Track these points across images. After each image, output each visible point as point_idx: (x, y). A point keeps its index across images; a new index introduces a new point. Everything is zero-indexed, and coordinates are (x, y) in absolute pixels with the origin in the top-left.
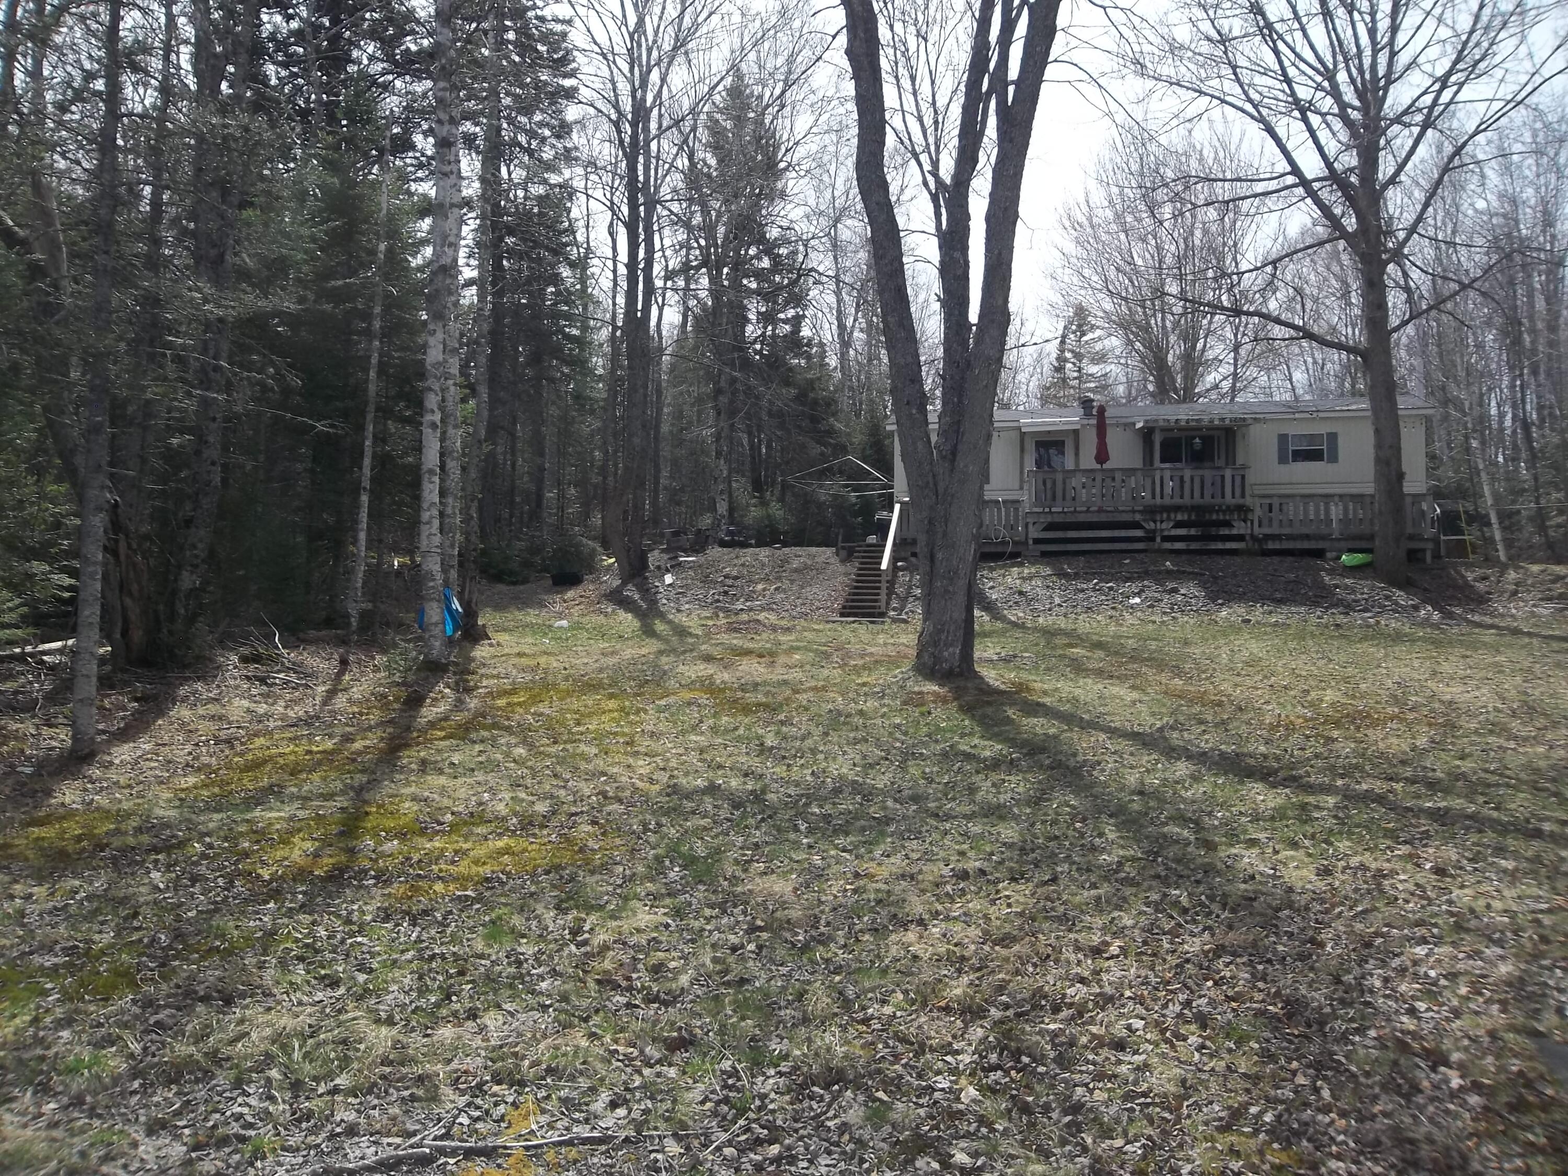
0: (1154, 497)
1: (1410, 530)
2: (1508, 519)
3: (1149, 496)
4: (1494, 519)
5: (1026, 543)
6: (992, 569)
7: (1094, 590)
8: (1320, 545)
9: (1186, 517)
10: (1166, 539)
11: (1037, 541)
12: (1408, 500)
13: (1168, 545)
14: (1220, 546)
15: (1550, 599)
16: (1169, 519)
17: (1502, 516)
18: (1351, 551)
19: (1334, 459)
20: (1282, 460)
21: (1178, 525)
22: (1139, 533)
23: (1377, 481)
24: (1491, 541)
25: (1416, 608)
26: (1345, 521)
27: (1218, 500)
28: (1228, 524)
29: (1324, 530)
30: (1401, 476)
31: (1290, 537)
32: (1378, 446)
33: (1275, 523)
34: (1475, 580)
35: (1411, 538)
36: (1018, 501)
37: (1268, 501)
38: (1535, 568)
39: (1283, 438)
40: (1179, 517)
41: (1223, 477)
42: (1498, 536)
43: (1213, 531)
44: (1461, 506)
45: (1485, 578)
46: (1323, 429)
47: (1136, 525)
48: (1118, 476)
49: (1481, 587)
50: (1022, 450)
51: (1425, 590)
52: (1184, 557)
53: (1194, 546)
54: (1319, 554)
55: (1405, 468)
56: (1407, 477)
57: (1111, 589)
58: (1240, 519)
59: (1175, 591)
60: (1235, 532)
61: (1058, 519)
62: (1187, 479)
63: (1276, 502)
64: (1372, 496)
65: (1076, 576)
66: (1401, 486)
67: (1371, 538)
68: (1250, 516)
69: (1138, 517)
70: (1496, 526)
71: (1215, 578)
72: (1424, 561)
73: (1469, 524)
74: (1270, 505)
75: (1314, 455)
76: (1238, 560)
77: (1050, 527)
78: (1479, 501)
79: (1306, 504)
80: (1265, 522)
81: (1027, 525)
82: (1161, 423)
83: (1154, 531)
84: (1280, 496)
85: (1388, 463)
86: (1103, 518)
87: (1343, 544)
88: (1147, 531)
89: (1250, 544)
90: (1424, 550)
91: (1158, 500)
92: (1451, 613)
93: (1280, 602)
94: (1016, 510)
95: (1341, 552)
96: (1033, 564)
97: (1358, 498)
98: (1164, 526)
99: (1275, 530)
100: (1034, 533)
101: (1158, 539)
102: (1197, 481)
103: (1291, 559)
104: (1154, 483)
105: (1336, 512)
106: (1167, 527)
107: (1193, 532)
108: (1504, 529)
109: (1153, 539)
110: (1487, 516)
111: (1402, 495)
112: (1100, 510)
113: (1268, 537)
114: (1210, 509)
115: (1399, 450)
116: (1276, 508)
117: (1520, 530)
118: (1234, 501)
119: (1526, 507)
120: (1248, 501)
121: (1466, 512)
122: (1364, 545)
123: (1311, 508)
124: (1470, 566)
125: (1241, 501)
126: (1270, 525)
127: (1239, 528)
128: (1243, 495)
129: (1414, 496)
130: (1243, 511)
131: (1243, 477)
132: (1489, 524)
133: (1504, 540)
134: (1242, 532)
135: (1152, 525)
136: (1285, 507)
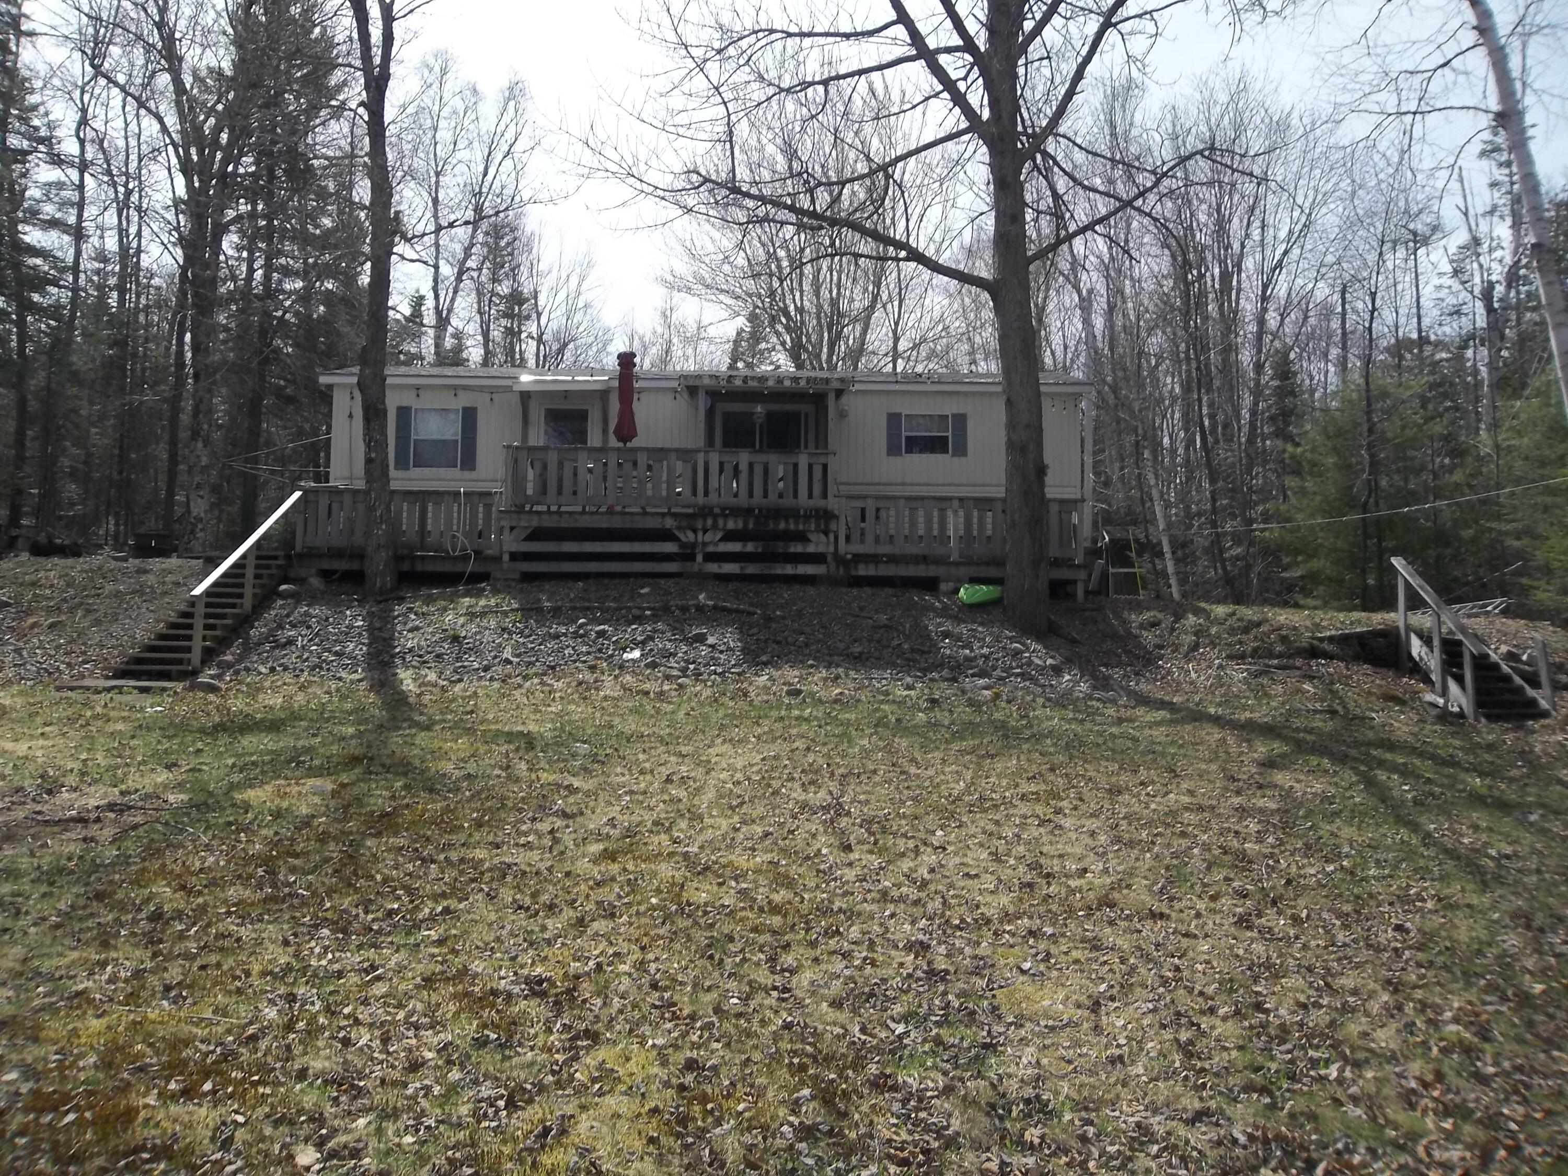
0: (694, 493)
1: (1054, 551)
2: (1181, 546)
3: (688, 492)
4: (1166, 548)
5: (498, 559)
6: (429, 600)
7: (576, 635)
8: (932, 571)
9: (740, 525)
10: (711, 557)
11: (514, 556)
12: (1054, 508)
13: (713, 567)
14: (789, 570)
15: (1242, 657)
16: (715, 527)
17: (1176, 545)
18: (974, 581)
19: (961, 450)
20: (893, 449)
21: (729, 536)
22: (670, 547)
23: (1010, 476)
24: (1164, 574)
25: (1057, 671)
26: (967, 538)
27: (788, 502)
28: (802, 537)
29: (938, 550)
30: (1041, 470)
31: (893, 559)
32: (1011, 425)
33: (870, 539)
34: (1141, 626)
35: (1056, 563)
36: (489, 494)
37: (860, 504)
38: (1220, 610)
39: (894, 420)
40: (731, 525)
41: (796, 466)
42: (1170, 568)
43: (780, 547)
44: (1134, 533)
45: (1154, 624)
46: (949, 408)
47: (665, 535)
48: (642, 459)
49: (1149, 638)
50: (526, 421)
51: (1074, 641)
52: (731, 586)
53: (752, 569)
54: (930, 585)
55: (1048, 459)
56: (1050, 472)
57: (601, 634)
58: (818, 530)
59: (701, 638)
60: (811, 549)
61: (549, 522)
62: (744, 467)
63: (870, 506)
64: (1004, 500)
65: (556, 612)
66: (1042, 485)
67: (999, 563)
68: (833, 526)
69: (669, 523)
70: (1168, 556)
71: (769, 619)
72: (1074, 596)
73: (1140, 554)
74: (863, 510)
75: (936, 445)
76: (811, 591)
77: (536, 535)
78: (1151, 529)
79: (913, 510)
80: (855, 536)
81: (501, 530)
82: (706, 381)
83: (694, 545)
84: (878, 498)
85: (1023, 450)
86: (617, 523)
87: (963, 571)
88: (683, 545)
89: (833, 567)
90: (1075, 582)
91: (700, 499)
92: (1107, 678)
93: (858, 661)
94: (488, 507)
95: (960, 582)
96: (495, 591)
97: (984, 503)
98: (708, 537)
99: (868, 548)
100: (511, 543)
101: (699, 558)
102: (758, 471)
103: (890, 591)
104: (695, 472)
105: (954, 525)
106: (712, 540)
107: (750, 547)
108: (1177, 561)
109: (691, 557)
110: (1160, 543)
111: (1044, 502)
112: (610, 511)
113: (858, 558)
114: (778, 513)
115: (1040, 430)
116: (870, 514)
117: (1194, 563)
118: (811, 503)
119: (1201, 536)
120: (832, 503)
121: (1137, 541)
122: (993, 572)
123: (921, 514)
124: (1139, 607)
125: (821, 503)
126: (862, 541)
127: (817, 544)
128: (825, 495)
129: (1062, 502)
130: (825, 517)
131: (825, 467)
132: (1160, 554)
133: (1177, 574)
134: (821, 549)
135: (691, 536)
136: (883, 514)
